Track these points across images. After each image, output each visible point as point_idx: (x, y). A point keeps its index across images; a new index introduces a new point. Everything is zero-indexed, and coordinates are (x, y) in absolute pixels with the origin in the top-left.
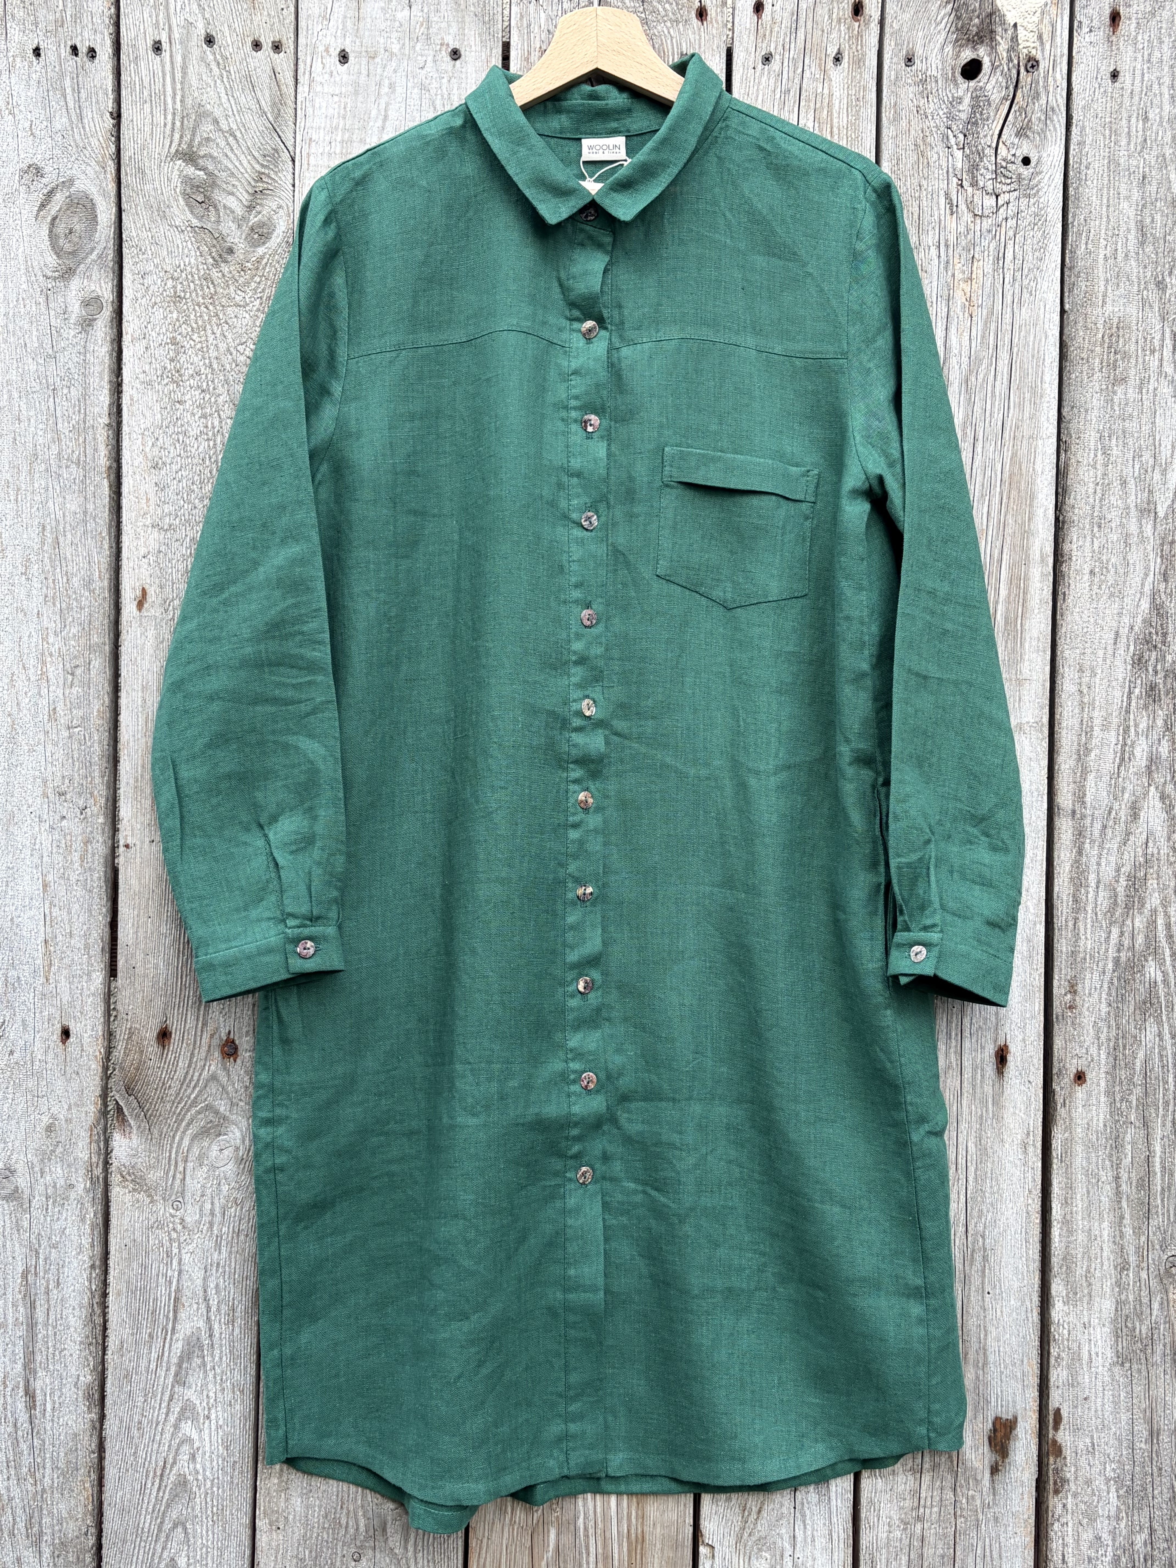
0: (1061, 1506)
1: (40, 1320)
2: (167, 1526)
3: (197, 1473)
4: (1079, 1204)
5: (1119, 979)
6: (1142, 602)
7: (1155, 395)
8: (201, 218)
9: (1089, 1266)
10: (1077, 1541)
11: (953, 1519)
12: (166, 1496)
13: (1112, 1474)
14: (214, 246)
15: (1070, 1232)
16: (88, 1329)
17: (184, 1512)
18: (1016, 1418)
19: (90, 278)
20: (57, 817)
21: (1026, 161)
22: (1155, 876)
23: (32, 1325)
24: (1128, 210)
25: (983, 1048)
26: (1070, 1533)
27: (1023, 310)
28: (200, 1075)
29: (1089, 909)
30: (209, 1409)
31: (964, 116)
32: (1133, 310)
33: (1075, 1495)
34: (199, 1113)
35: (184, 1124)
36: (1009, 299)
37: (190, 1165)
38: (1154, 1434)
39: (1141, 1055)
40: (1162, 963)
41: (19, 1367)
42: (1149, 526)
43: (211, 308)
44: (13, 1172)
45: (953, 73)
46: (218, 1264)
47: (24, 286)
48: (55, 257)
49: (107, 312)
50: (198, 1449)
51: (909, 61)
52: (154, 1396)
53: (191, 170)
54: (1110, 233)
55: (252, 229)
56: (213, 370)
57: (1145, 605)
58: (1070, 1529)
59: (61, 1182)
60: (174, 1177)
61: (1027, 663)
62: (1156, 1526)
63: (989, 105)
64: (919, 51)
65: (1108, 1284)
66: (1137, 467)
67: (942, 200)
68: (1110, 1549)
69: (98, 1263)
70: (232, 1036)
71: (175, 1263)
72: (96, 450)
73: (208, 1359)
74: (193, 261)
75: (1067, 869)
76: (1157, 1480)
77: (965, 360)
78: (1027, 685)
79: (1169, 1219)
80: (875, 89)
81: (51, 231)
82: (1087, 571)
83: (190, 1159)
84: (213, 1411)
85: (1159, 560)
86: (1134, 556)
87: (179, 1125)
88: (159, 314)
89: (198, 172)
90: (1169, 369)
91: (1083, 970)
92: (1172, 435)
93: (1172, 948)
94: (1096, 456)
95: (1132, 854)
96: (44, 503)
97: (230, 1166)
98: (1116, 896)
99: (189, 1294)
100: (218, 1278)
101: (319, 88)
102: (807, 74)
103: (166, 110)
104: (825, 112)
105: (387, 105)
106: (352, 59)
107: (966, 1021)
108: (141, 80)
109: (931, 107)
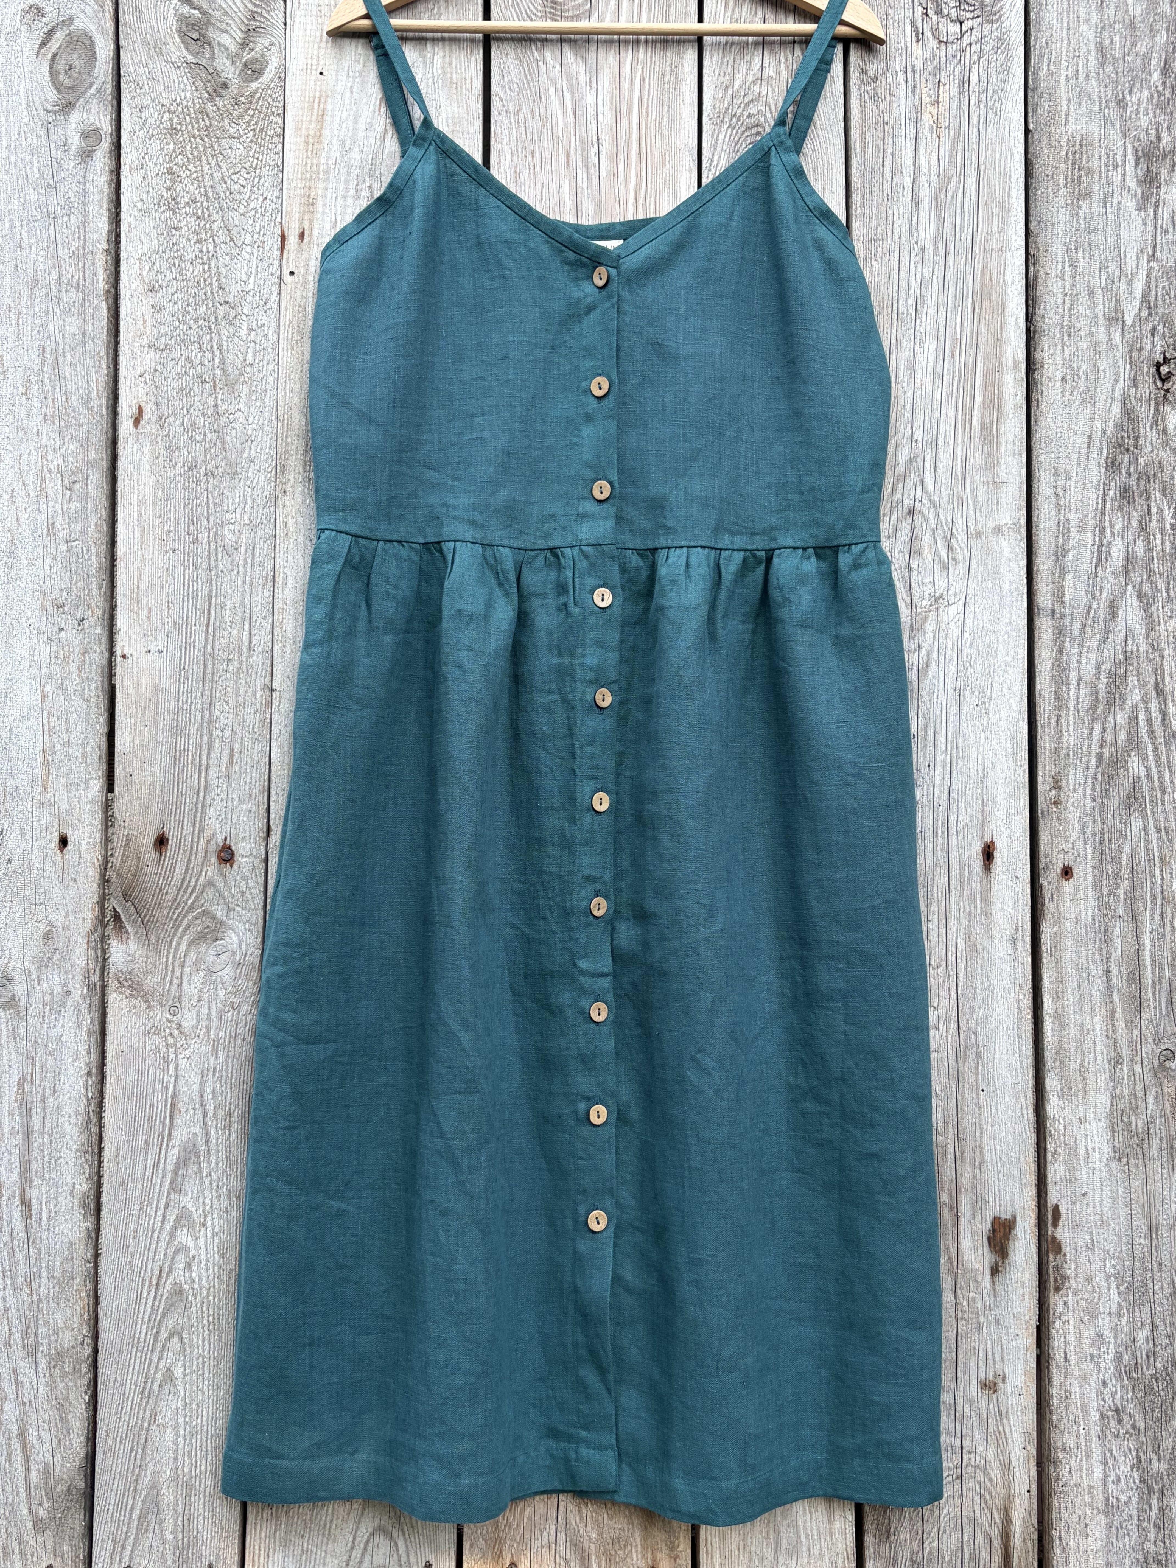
0: (1061, 1303)
1: (36, 1128)
2: (164, 1335)
3: (193, 1281)
4: (1070, 998)
5: (1103, 775)
6: (1114, 407)
7: (1119, 209)
8: (196, 55)
9: (1083, 1061)
10: (1079, 1338)
11: (954, 1322)
12: (162, 1306)
13: (1112, 1270)
14: (209, 81)
15: (1063, 1026)
16: (84, 1136)
17: (180, 1321)
18: (1014, 1218)
19: (89, 112)
20: (56, 629)
22: (1135, 673)
23: (28, 1134)
24: (1087, 32)
25: (969, 845)
26: (1072, 1331)
27: (989, 130)
28: (197, 880)
29: (1071, 705)
30: (205, 1216)
32: (1095, 128)
33: (1075, 1293)
34: (196, 918)
35: (181, 929)
36: (974, 120)
37: (187, 970)
38: (1153, 1229)
39: (1127, 848)
40: (1145, 758)
41: (15, 1176)
42: (1118, 334)
43: (206, 139)
44: (10, 980)
46: (215, 1069)
47: (26, 120)
48: (55, 92)
49: (106, 144)
50: (194, 1257)
52: (151, 1203)
53: (186, 10)
54: (1071, 55)
55: (245, 65)
56: (208, 198)
57: (1116, 409)
58: (1071, 1327)
59: (58, 989)
60: (171, 983)
61: (1003, 467)
62: (1157, 1321)
65: (1103, 1078)
66: (1104, 278)
67: (908, 28)
68: (1112, 1346)
69: (94, 1070)
70: (228, 842)
71: (172, 1068)
72: (95, 274)
73: (204, 1165)
74: (188, 95)
75: (1048, 667)
76: (1157, 1276)
77: (935, 179)
78: (1004, 489)
79: (1161, 1013)
81: (51, 68)
82: (1058, 378)
83: (187, 964)
84: (209, 1218)
85: (1128, 366)
86: (1105, 363)
87: (176, 930)
88: (156, 145)
89: (193, 11)
90: (1132, 183)
91: (1066, 766)
92: (1137, 247)
93: (1153, 744)
94: (1063, 267)
95: (1112, 652)
96: (45, 326)
97: (227, 970)
98: (1097, 693)
99: (186, 1100)
100: (214, 1083)
107: (953, 819)
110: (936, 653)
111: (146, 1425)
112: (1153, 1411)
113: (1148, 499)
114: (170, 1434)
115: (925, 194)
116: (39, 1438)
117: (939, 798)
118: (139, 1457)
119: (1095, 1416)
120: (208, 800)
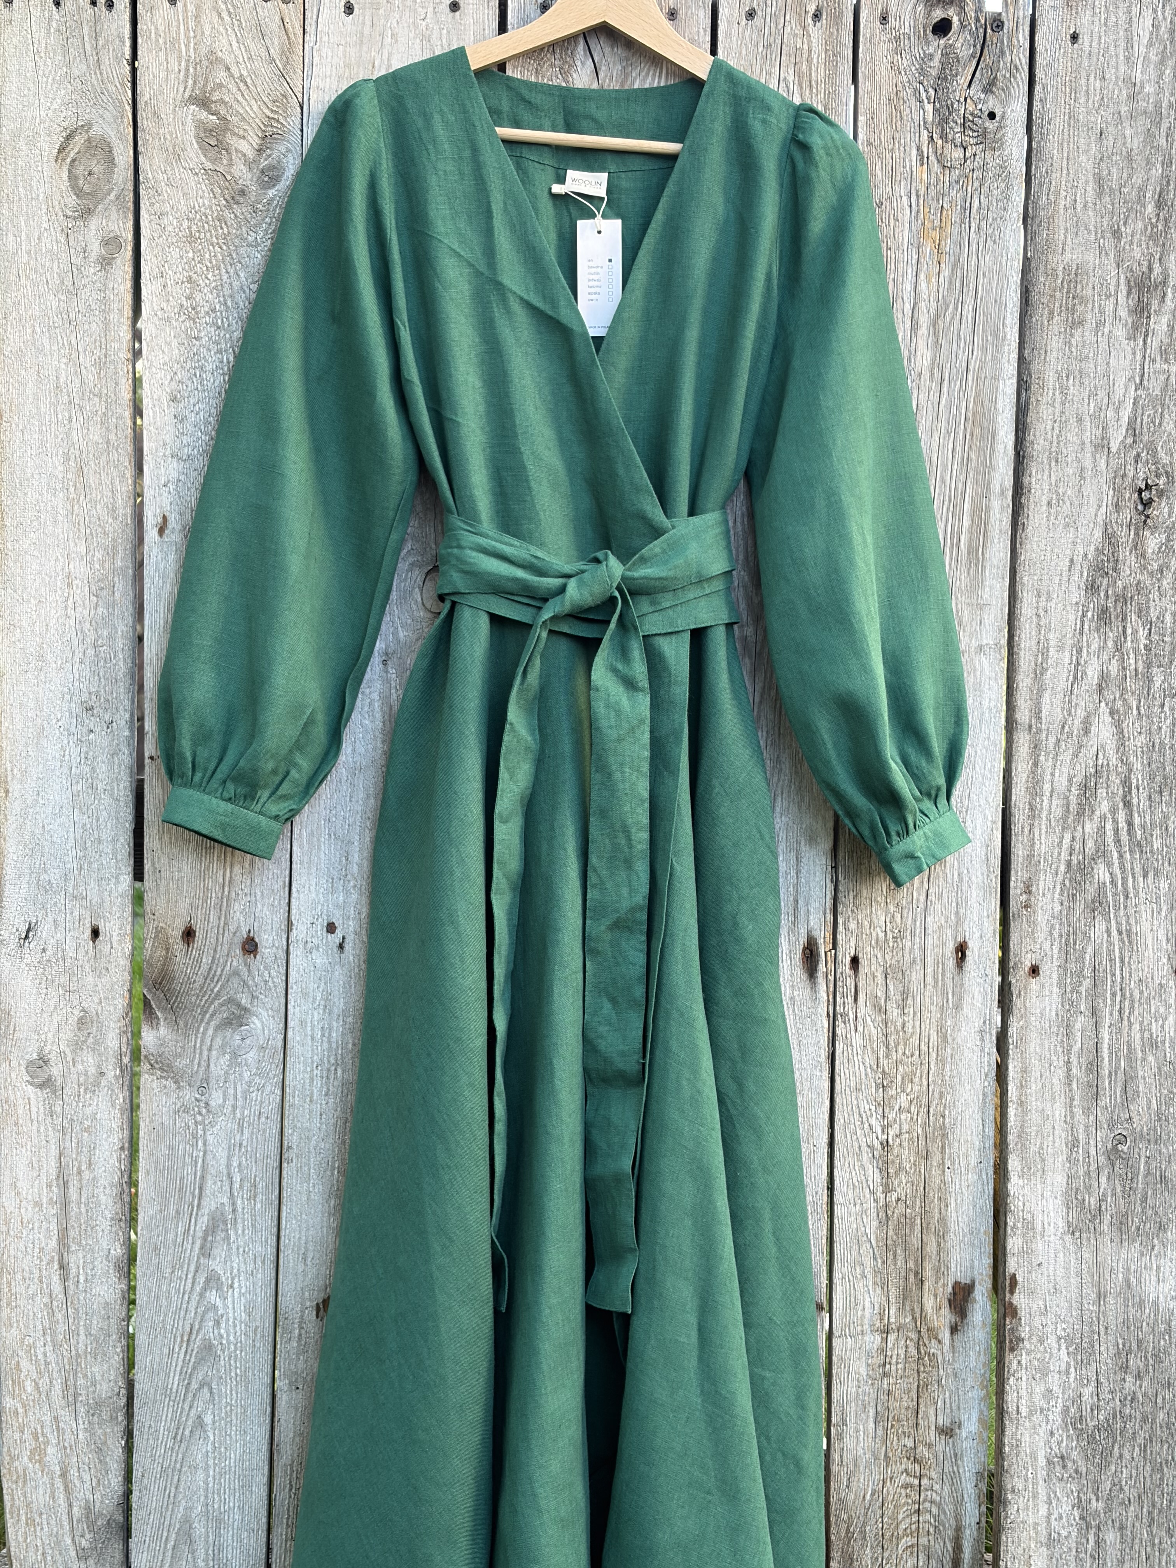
0: (1016, 1362)
1: (74, 1199)
2: (194, 1386)
3: (221, 1337)
4: (1033, 1087)
5: (1070, 881)
6: (1095, 531)
7: (1110, 337)
8: (214, 161)
9: (1042, 1144)
10: (1030, 1394)
11: (916, 1375)
12: (193, 1360)
13: (1063, 1333)
14: (227, 188)
15: (1025, 1112)
16: (119, 1206)
17: (210, 1373)
18: (973, 1283)
19: (108, 218)
20: (85, 731)
21: (992, 116)
22: (1104, 785)
23: (65, 1203)
24: (1086, 163)
25: (944, 944)
26: (1024, 1387)
27: (987, 258)
28: (223, 970)
29: (1044, 815)
30: (233, 1279)
31: (934, 73)
32: (1091, 258)
33: (1028, 1353)
34: (222, 1005)
35: (208, 1016)
36: (974, 247)
37: (214, 1053)
38: (1101, 1296)
39: (1090, 950)
40: (1110, 865)
41: (53, 1243)
42: (1103, 461)
43: (224, 247)
44: (46, 1062)
45: (925, 31)
46: (241, 1144)
47: (45, 225)
48: (74, 197)
49: (128, 253)
50: (222, 1316)
51: (884, 19)
52: (182, 1267)
53: (204, 115)
54: (1070, 185)
55: (263, 172)
56: (227, 307)
57: (1098, 534)
58: (1024, 1384)
59: (92, 1070)
60: (199, 1065)
61: (987, 589)
62: (1102, 1379)
63: (958, 61)
64: (893, 9)
65: (1060, 1160)
66: (1092, 405)
67: (914, 152)
68: (1060, 1401)
69: (127, 1145)
70: (251, 935)
71: (200, 1143)
72: (117, 384)
73: (232, 1233)
74: (206, 202)
75: (1024, 778)
76: (1103, 1338)
77: (933, 305)
78: (987, 609)
79: (1115, 1100)
80: (851, 45)
81: (70, 172)
82: (1045, 502)
83: (214, 1048)
84: (236, 1280)
85: (1111, 492)
86: (1089, 489)
87: (204, 1016)
88: (175, 253)
89: (211, 117)
90: (1123, 313)
91: (1037, 872)
92: (1127, 374)
93: (1119, 852)
94: (1054, 394)
95: (1084, 765)
96: (68, 434)
97: (251, 1054)
98: (1068, 804)
99: (214, 1172)
100: (240, 1157)
101: (325, 39)
102: (788, 29)
103: (180, 57)
104: (804, 66)
105: (390, 54)
106: (356, 10)
107: (929, 920)
108: (157, 29)
109: (904, 62)
111: (178, 1466)
112: (1094, 1457)
113: (1124, 620)
114: (201, 1475)
115: (924, 320)
116: (80, 1477)
117: (918, 900)
118: (172, 1495)
119: (1042, 1462)
120: (233, 895)
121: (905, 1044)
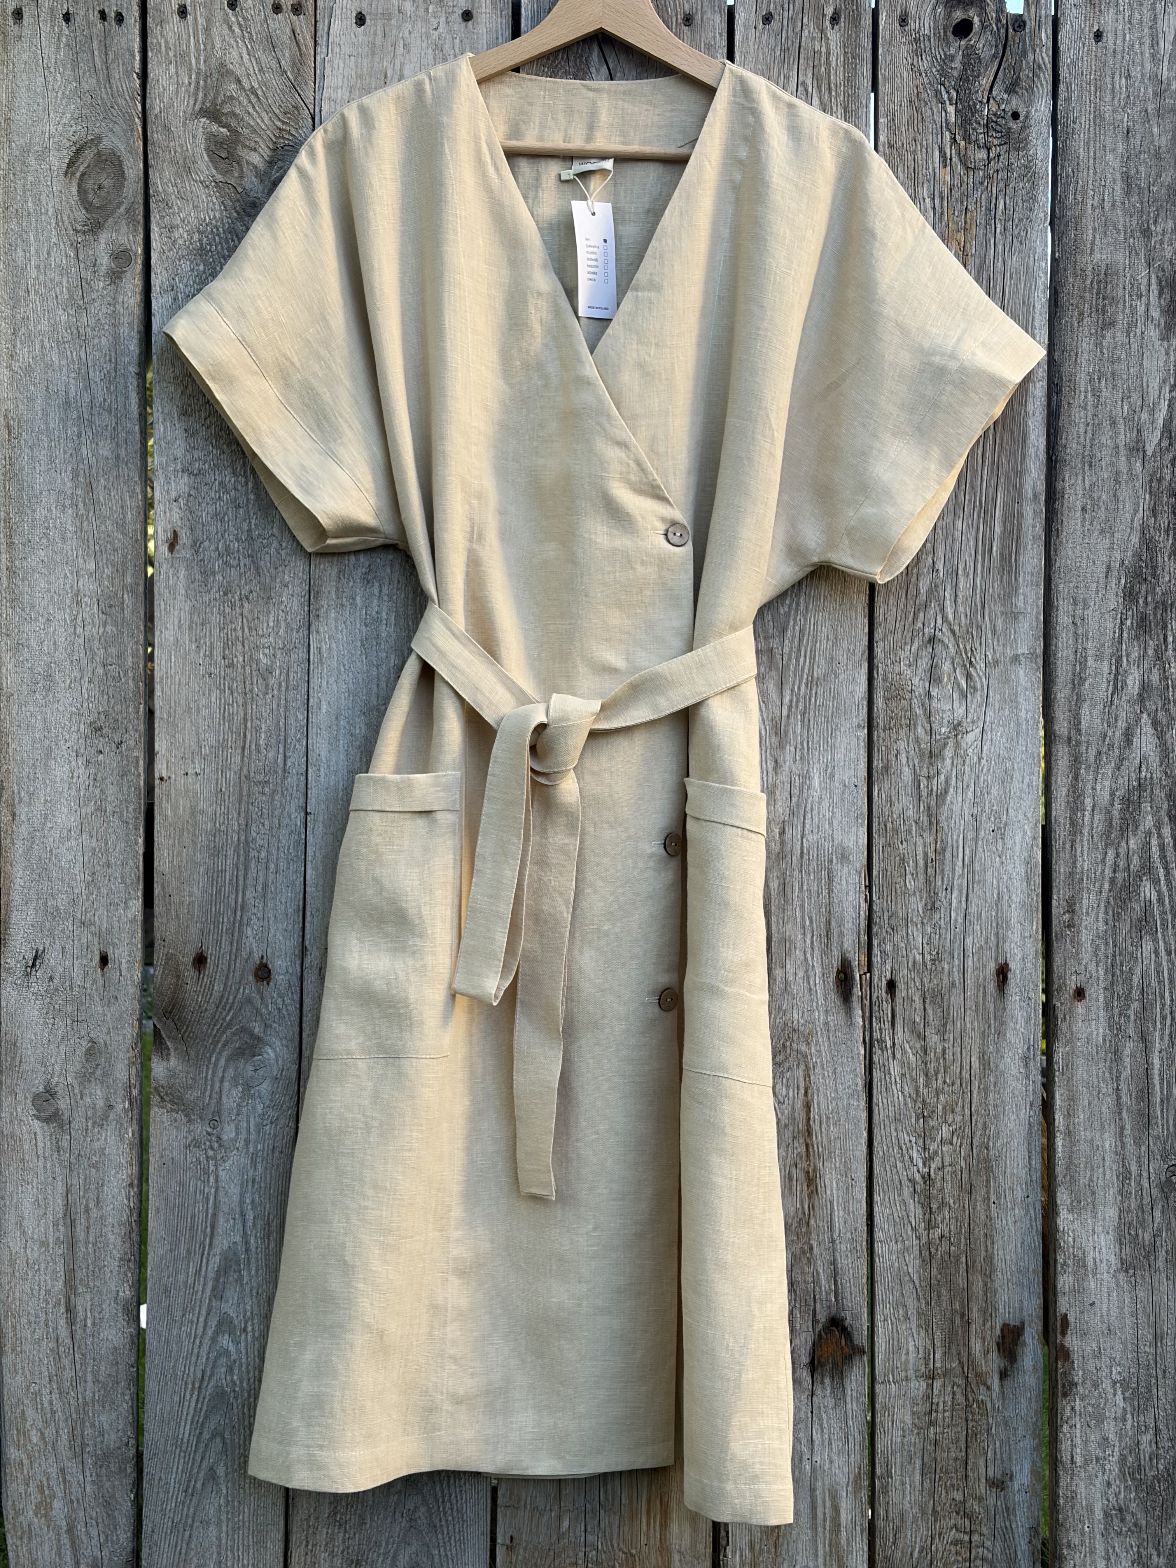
0: (1069, 1408)
1: (81, 1238)
2: (206, 1436)
3: (234, 1383)
4: (1081, 1117)
5: (1115, 899)
6: (1132, 537)
7: (1142, 338)
8: (225, 173)
9: (1092, 1176)
10: (1086, 1442)
11: (964, 1424)
12: (205, 1408)
13: (1118, 1377)
14: (238, 201)
15: (1073, 1143)
16: (127, 1245)
17: (222, 1422)
18: (1022, 1325)
19: (118, 231)
20: (93, 751)
21: (1016, 116)
22: (1148, 799)
23: (72, 1243)
24: (1113, 161)
25: (984, 966)
26: (1078, 1435)
27: (1014, 259)
28: (235, 998)
29: (1086, 831)
30: (246, 1322)
31: (955, 74)
32: (1121, 258)
33: (1082, 1399)
34: (234, 1034)
35: (220, 1045)
36: (1000, 248)
37: (226, 1084)
38: (1158, 1337)
39: (1138, 971)
40: (1156, 882)
41: (60, 1285)
42: (1138, 465)
44: (53, 1095)
45: (945, 32)
46: (254, 1180)
47: (54, 240)
48: (84, 212)
49: (138, 266)
50: (235, 1361)
51: (903, 21)
52: (193, 1310)
53: (215, 127)
54: (1097, 184)
57: (1135, 539)
58: (1078, 1431)
59: (101, 1103)
60: (210, 1097)
61: (1021, 597)
62: (1161, 1426)
63: (980, 62)
64: (912, 10)
65: (1112, 1192)
66: (1126, 408)
67: (936, 154)
68: (1117, 1449)
69: (136, 1182)
70: (264, 961)
71: (212, 1179)
72: (127, 398)
73: (245, 1273)
74: (217, 214)
75: (1064, 792)
76: (1161, 1381)
78: (1021, 617)
79: (1168, 1129)
80: (870, 47)
81: (79, 186)
82: (1079, 507)
83: (226, 1079)
84: (250, 1323)
85: (1147, 496)
86: (1125, 493)
87: (216, 1046)
88: (186, 266)
89: (222, 130)
90: (1155, 313)
91: (1080, 890)
92: (1160, 376)
93: (1165, 868)
94: (1086, 397)
95: (1127, 779)
96: (77, 450)
97: (264, 1086)
98: (1111, 819)
99: (226, 1210)
100: (254, 1193)
101: (337, 50)
102: (805, 33)
103: (190, 70)
104: (823, 69)
105: (402, 65)
106: (368, 20)
107: (969, 941)
108: (167, 42)
109: (925, 64)
110: (954, 779)
111: (190, 1521)
112: (1154, 1509)
113: (1165, 627)
114: (213, 1531)
116: (87, 1533)
117: (956, 920)
118: (183, 1551)
119: (1099, 1515)
120: (245, 919)
121: (945, 1072)
